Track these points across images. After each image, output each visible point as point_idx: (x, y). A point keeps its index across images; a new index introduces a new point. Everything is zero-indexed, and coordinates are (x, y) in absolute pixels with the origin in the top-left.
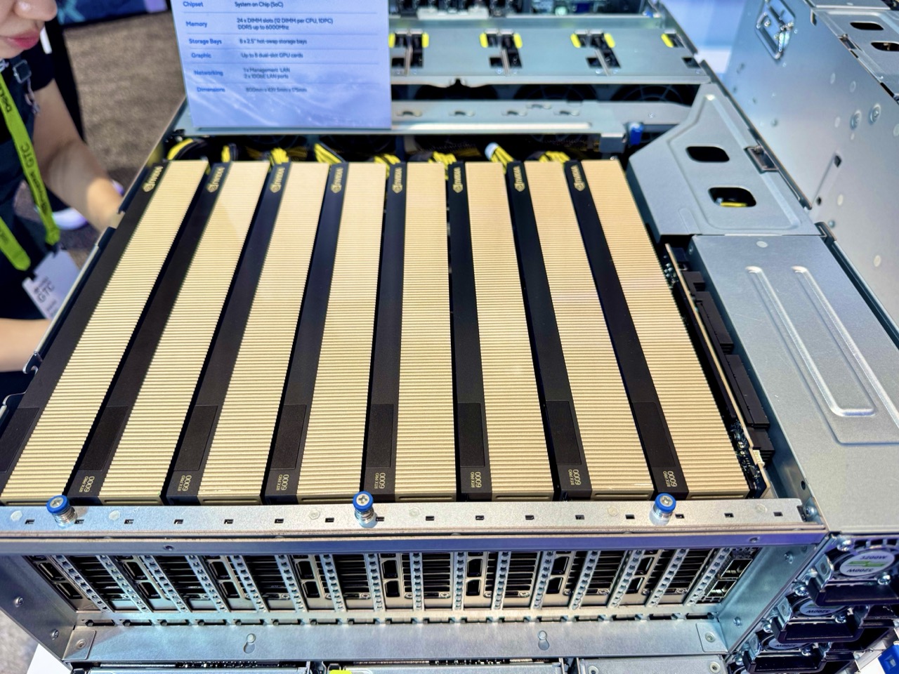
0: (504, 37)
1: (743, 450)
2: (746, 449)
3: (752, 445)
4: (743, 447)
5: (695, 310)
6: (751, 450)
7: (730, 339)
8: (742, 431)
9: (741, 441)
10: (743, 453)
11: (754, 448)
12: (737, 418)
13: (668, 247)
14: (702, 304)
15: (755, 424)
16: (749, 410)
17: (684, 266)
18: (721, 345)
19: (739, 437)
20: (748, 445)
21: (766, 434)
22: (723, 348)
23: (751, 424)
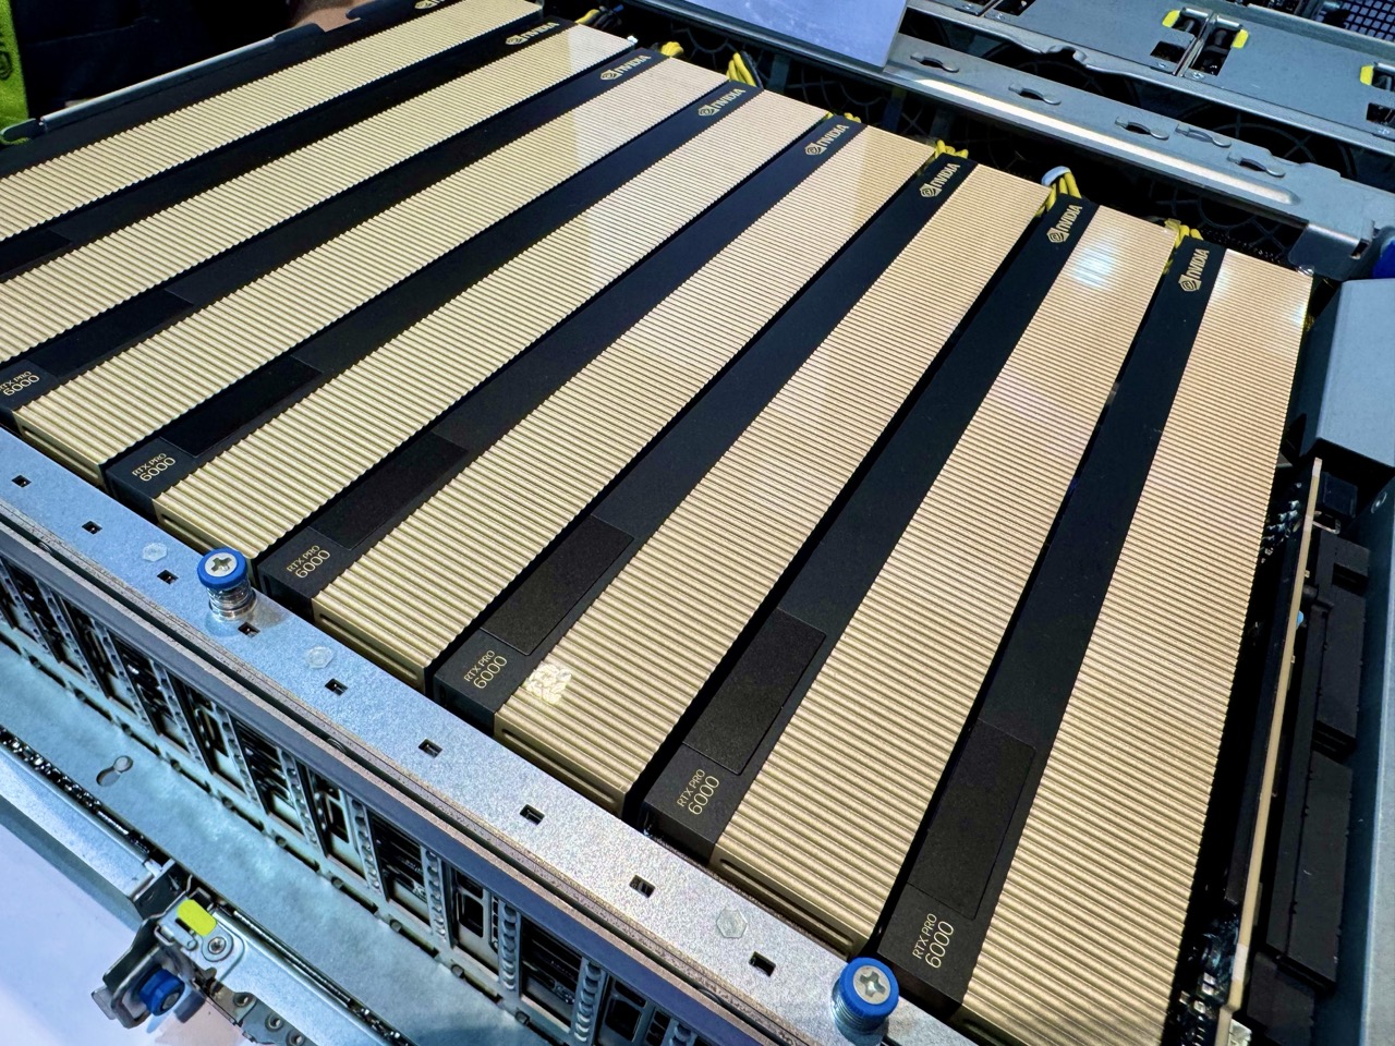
0: (1218, 27)
1: (1208, 1001)
2: (1215, 1004)
3: (1236, 1000)
4: (1209, 992)
5: (1296, 618)
6: (1225, 1017)
7: (1354, 727)
8: (1230, 951)
9: (1213, 974)
10: (1200, 1007)
11: (1238, 1016)
12: (1239, 909)
13: (1318, 464)
14: (1325, 616)
15: (1285, 959)
16: (1292, 912)
17: (1338, 524)
18: (1318, 725)
19: (1216, 962)
20: (1226, 995)
21: (1308, 1005)
22: (1315, 735)
23: (1277, 952)
